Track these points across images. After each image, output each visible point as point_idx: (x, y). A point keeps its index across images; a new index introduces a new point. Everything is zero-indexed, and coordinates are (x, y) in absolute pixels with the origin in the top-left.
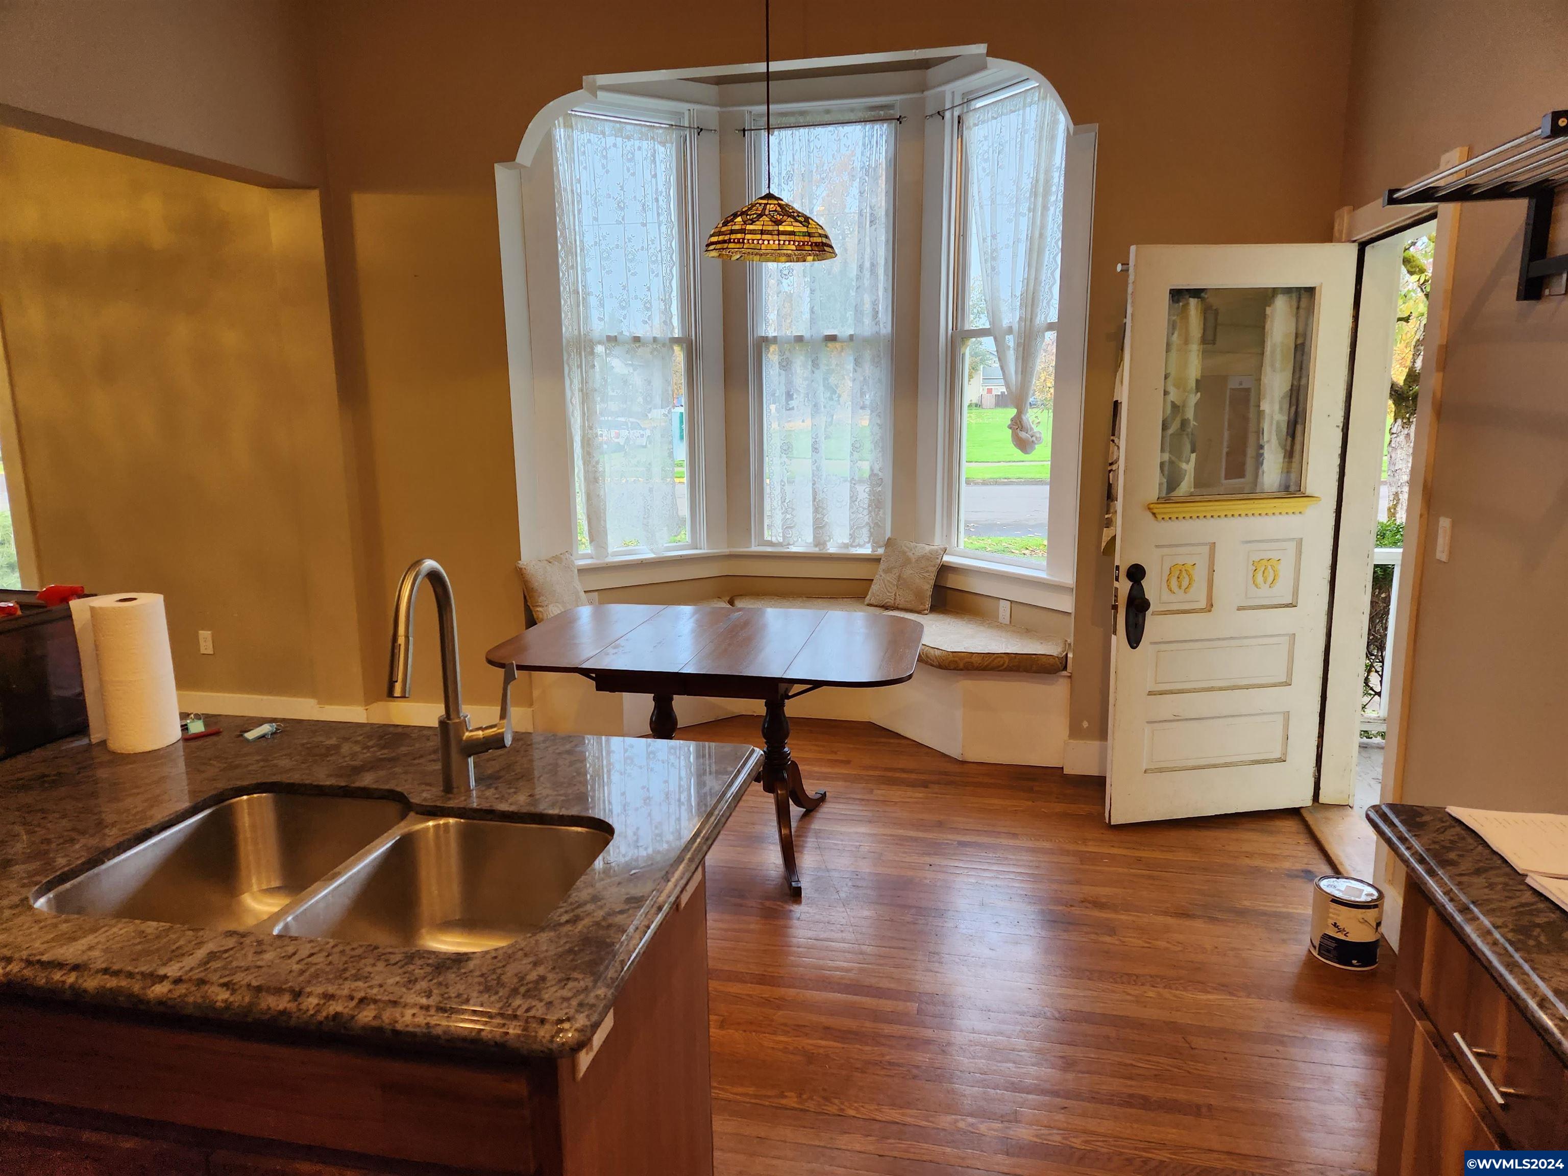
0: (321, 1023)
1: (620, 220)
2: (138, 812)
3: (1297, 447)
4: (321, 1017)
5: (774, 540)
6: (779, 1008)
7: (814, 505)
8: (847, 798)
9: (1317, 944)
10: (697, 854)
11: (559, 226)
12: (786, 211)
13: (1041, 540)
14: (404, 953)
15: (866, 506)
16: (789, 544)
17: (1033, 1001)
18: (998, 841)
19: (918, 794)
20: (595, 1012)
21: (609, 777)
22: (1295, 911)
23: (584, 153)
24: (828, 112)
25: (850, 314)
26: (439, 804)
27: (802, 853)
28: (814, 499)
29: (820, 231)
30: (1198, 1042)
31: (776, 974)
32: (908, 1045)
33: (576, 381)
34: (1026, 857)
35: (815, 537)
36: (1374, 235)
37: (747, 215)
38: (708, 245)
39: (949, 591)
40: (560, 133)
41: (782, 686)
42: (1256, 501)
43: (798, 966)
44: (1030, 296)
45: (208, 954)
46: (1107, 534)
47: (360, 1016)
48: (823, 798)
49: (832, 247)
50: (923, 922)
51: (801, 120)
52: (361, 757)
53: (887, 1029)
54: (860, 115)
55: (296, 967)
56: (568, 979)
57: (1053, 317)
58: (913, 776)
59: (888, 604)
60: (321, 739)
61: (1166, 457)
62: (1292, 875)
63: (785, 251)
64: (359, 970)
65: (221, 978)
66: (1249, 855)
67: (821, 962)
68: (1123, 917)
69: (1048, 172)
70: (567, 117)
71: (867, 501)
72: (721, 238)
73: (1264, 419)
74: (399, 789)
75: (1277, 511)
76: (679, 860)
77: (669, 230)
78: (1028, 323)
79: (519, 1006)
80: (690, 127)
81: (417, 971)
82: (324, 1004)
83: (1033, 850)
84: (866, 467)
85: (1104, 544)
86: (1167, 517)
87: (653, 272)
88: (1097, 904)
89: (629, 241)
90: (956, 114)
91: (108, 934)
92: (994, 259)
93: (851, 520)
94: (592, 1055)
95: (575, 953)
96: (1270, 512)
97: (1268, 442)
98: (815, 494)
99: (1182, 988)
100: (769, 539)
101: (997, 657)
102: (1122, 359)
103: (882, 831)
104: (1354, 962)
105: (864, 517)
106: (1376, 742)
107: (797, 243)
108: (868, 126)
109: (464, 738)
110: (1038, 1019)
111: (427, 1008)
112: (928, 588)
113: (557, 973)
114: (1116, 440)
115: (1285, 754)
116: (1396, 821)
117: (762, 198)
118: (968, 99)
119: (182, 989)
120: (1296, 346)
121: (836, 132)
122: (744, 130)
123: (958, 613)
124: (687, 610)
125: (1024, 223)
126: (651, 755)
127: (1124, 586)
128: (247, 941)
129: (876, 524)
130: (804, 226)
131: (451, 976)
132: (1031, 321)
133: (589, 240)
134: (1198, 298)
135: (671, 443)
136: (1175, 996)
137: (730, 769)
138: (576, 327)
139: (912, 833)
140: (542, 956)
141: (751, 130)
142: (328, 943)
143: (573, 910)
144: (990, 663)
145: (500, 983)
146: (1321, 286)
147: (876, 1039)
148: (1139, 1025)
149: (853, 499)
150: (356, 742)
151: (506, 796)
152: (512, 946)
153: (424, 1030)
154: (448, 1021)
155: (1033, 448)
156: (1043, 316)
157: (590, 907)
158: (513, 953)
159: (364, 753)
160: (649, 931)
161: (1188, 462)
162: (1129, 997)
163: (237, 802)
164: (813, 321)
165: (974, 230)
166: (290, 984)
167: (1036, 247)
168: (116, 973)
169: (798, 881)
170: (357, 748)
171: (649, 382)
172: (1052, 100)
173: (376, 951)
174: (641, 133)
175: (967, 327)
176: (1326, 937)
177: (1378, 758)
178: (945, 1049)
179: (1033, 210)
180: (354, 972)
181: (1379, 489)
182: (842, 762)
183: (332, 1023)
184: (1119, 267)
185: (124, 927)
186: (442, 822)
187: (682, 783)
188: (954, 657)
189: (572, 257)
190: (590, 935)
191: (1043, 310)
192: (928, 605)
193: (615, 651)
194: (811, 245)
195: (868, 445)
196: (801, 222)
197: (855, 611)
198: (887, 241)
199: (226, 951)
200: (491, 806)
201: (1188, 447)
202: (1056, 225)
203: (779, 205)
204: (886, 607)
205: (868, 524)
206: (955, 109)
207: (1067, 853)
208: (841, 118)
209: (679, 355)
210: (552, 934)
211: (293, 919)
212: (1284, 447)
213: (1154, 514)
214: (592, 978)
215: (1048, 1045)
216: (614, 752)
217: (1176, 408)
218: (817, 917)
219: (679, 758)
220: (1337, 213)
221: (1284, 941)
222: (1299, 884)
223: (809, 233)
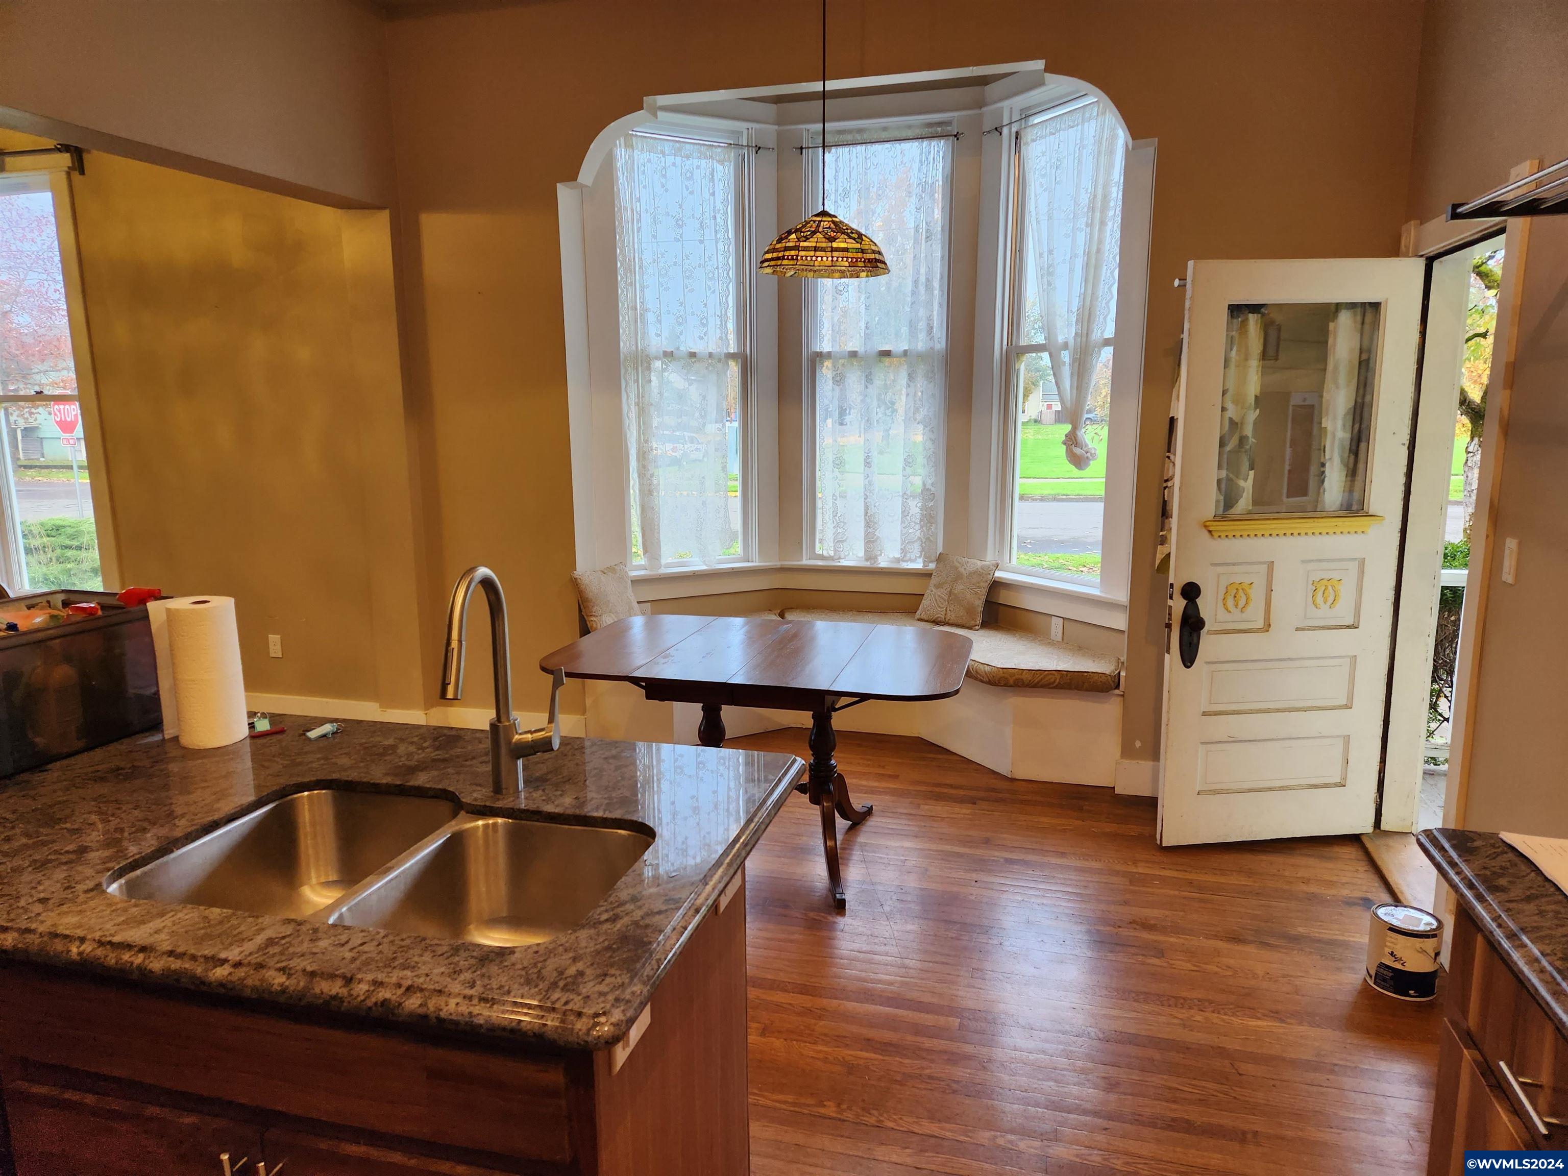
0: (370, 1008)
1: (678, 237)
2: (206, 805)
3: (1361, 466)
4: (370, 1003)
5: (825, 554)
6: (820, 1018)
7: (865, 519)
8: (893, 812)
9: (1373, 973)
10: (736, 859)
11: (619, 244)
12: (840, 228)
13: (1095, 557)
14: (450, 945)
15: (918, 521)
16: (840, 558)
17: (1079, 1020)
18: (1046, 859)
19: (965, 810)
20: (630, 1007)
21: (658, 787)
22: (1351, 939)
23: (644, 173)
24: (885, 129)
25: (905, 330)
26: (488, 804)
27: (847, 865)
28: (866, 514)
29: (873, 248)
30: (1248, 1068)
31: (817, 985)
32: (949, 1059)
33: (632, 396)
34: (1073, 876)
35: (866, 551)
36: (1441, 250)
37: (801, 232)
38: (762, 262)
39: (1002, 608)
40: (621, 154)
41: (829, 699)
42: (1316, 520)
43: (840, 978)
44: (1086, 313)
45: (267, 939)
46: (1161, 552)
47: (407, 1003)
48: (869, 812)
49: (885, 264)
50: (966, 938)
51: (858, 137)
52: (416, 757)
53: (927, 1043)
54: (918, 132)
55: (348, 955)
56: (606, 975)
57: (1110, 332)
58: (961, 792)
59: (939, 619)
60: (378, 739)
61: (1224, 473)
62: (1350, 903)
63: (839, 268)
64: (407, 960)
65: (278, 962)
66: (1306, 881)
67: (863, 974)
68: (1172, 940)
69: (1106, 186)
70: (628, 137)
71: (918, 516)
72: (775, 255)
73: (1326, 435)
74: (451, 789)
75: (1338, 531)
76: (718, 863)
77: (726, 247)
78: (1084, 339)
79: (559, 999)
80: (748, 146)
81: (462, 963)
82: (373, 991)
83: (1081, 870)
84: (918, 481)
85: (1157, 562)
86: (1223, 535)
87: (710, 289)
88: (1146, 926)
89: (687, 259)
90: (1014, 130)
91: (174, 918)
92: (1050, 274)
93: (902, 535)
94: (629, 1050)
95: (614, 951)
96: (1331, 531)
97: (1330, 459)
98: (867, 508)
99: (1231, 1014)
100: (820, 553)
101: (1047, 675)
102: (1179, 375)
103: (927, 846)
104: (1411, 992)
105: (916, 532)
106: (1444, 769)
107: (850, 260)
108: (925, 143)
109: (514, 740)
110: (1081, 1039)
111: (470, 998)
112: (979, 604)
113: (595, 969)
114: (1172, 457)
115: (1345, 779)
116: (1447, 846)
117: (816, 215)
118: (1026, 115)
119: (241, 972)
120: (1360, 363)
121: (893, 149)
122: (802, 148)
123: (1009, 629)
124: (738, 621)
125: (1081, 238)
126: (700, 765)
127: (1178, 605)
128: (304, 928)
129: (928, 539)
130: (857, 242)
131: (494, 969)
132: (1087, 337)
133: (647, 257)
134: (1259, 313)
135: (725, 456)
136: (1223, 1020)
137: (771, 777)
138: (633, 343)
139: (962, 850)
140: (581, 952)
141: (809, 148)
142: (378, 933)
143: (613, 909)
144: (1042, 679)
145: (540, 977)
146: (1386, 302)
147: (917, 1052)
148: (1185, 1048)
149: (905, 513)
150: (412, 743)
151: (553, 798)
152: (554, 941)
153: (467, 1019)
154: (490, 1012)
155: (1087, 465)
156: (1099, 331)
157: (630, 907)
158: (555, 949)
159: (419, 754)
160: (686, 932)
161: (1246, 480)
162: (1176, 1021)
163: (298, 798)
164: (867, 337)
165: (1031, 246)
166: (342, 971)
167: (1093, 261)
168: (181, 956)
169: (843, 893)
170: (412, 749)
171: (704, 398)
172: (1111, 116)
173: (423, 943)
174: (700, 152)
175: (1022, 343)
176: (1382, 965)
177: (1442, 784)
178: (985, 1065)
179: (1090, 225)
180: (402, 961)
181: (1446, 509)
182: (890, 776)
183: (380, 1009)
184: (1177, 283)
185: (190, 913)
186: (491, 822)
187: (731, 793)
188: (1003, 673)
189: (631, 274)
190: (627, 934)
191: (1099, 326)
192: (979, 621)
193: (664, 661)
194: (864, 262)
195: (920, 460)
196: (854, 239)
197: (905, 625)
198: (943, 257)
199: (283, 938)
200: (538, 807)
201: (1246, 464)
202: (1114, 240)
203: (833, 222)
204: (936, 622)
205: (919, 538)
206: (1013, 125)
207: (1117, 873)
208: (898, 135)
209: (734, 369)
210: (592, 931)
211: (347, 910)
212: (1347, 466)
213: (1210, 532)
214: (629, 975)
215: (1090, 1065)
216: (664, 761)
217: (1234, 424)
218: (861, 929)
219: (728, 769)
220: (1404, 228)
221: (1339, 969)
222: (1357, 912)
223: (862, 250)
